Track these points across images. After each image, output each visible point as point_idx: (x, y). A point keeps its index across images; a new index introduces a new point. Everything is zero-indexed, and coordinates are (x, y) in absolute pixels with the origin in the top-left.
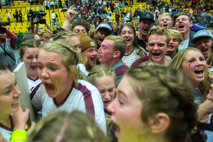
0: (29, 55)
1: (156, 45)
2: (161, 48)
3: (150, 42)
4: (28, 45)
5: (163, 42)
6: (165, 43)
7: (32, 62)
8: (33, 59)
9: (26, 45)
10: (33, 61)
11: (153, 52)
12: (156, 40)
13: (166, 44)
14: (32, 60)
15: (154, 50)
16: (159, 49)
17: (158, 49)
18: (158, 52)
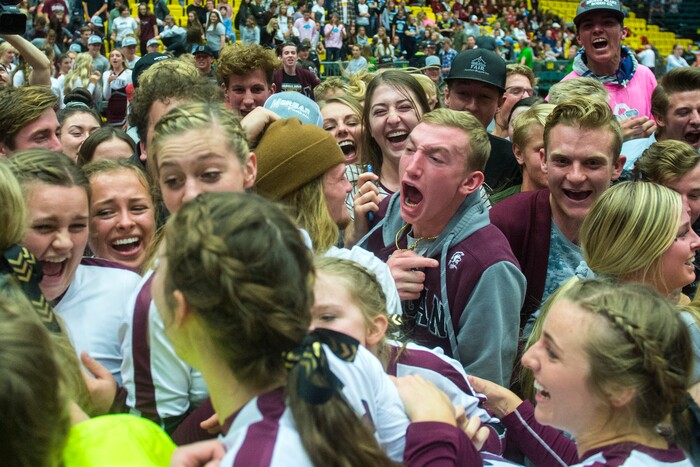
0: (43, 215)
1: (576, 165)
2: (595, 174)
3: (557, 151)
4: (48, 173)
5: (600, 154)
6: (609, 156)
7: (51, 246)
8: (59, 235)
9: (36, 173)
10: (57, 243)
11: (567, 186)
12: (578, 144)
13: (609, 159)
14: (55, 239)
15: (571, 183)
16: (588, 179)
17: (584, 178)
18: (585, 188)
